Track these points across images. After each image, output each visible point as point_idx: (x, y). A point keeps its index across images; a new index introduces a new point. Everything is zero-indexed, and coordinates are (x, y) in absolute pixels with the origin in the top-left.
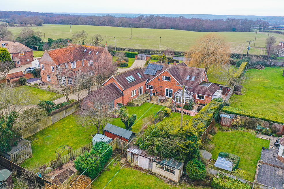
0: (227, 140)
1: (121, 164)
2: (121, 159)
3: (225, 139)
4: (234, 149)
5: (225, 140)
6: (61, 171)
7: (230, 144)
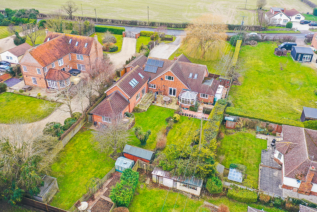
0: (233, 144)
1: (147, 185)
2: (146, 180)
3: (231, 143)
4: (240, 153)
5: (231, 145)
6: (95, 202)
7: (236, 149)
